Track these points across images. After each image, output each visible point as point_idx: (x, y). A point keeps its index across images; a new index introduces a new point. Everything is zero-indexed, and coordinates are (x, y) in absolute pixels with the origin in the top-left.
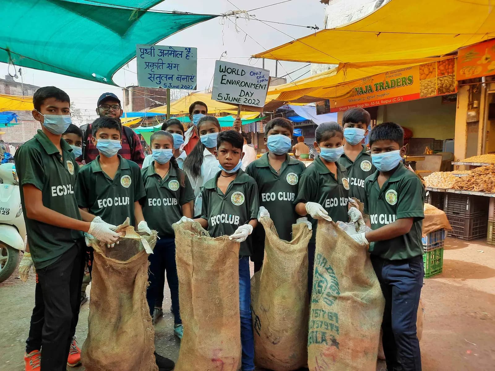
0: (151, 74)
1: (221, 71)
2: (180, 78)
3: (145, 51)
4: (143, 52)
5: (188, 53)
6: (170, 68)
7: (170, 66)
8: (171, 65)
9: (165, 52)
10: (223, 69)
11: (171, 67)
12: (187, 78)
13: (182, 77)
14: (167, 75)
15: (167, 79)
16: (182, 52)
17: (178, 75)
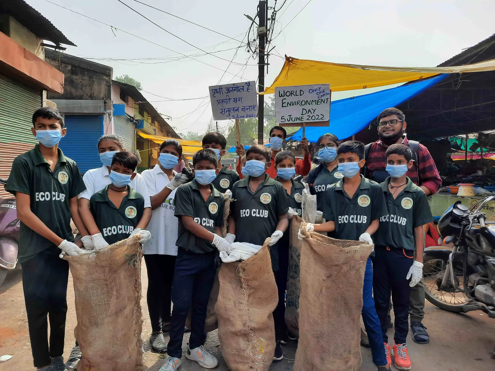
0: (222, 109)
1: (280, 96)
2: (244, 109)
4: (215, 93)
5: (248, 87)
6: (236, 101)
7: (235, 100)
9: (230, 89)
10: (282, 94)
11: (237, 100)
12: (249, 108)
13: (246, 108)
14: (234, 108)
15: (235, 111)
16: (243, 87)
17: (242, 107)
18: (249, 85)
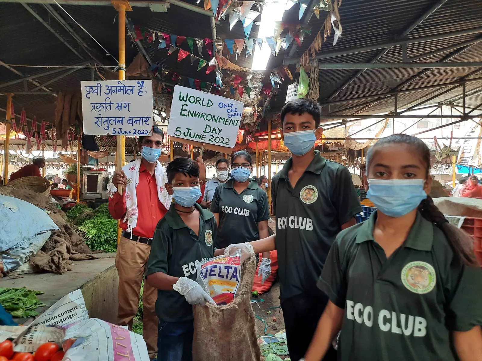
0: (97, 118)
2: (131, 121)
3: (91, 90)
4: (89, 91)
5: (140, 87)
7: (119, 106)
8: (120, 104)
9: (113, 88)
11: (121, 107)
12: (140, 121)
13: (135, 119)
14: (116, 118)
15: (117, 123)
16: (133, 87)
17: (129, 117)
18: (142, 86)
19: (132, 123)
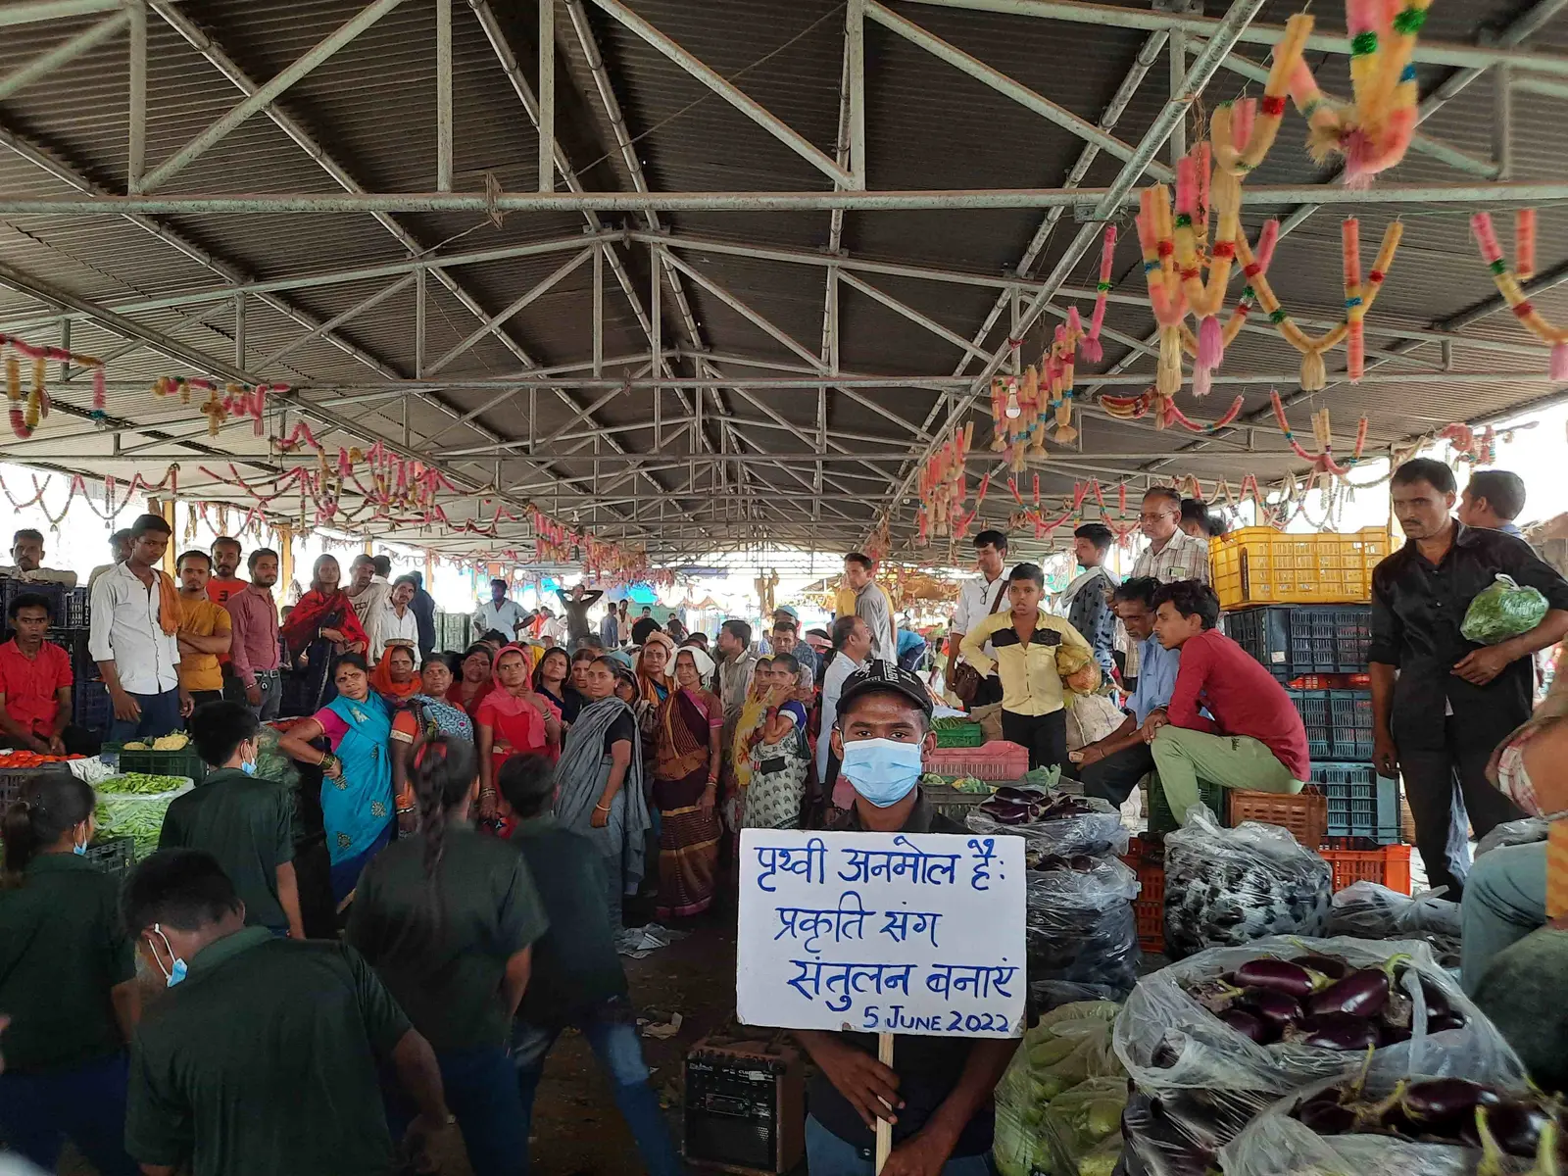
0: (803, 965)
2: (943, 981)
3: (780, 860)
4: (773, 865)
5: (982, 861)
6: (898, 932)
7: (896, 924)
8: (900, 918)
9: (873, 861)
11: (903, 927)
12: (976, 981)
13: (956, 974)
14: (880, 967)
15: (882, 986)
16: (953, 857)
17: (935, 966)
18: (987, 856)
19: (947, 990)
